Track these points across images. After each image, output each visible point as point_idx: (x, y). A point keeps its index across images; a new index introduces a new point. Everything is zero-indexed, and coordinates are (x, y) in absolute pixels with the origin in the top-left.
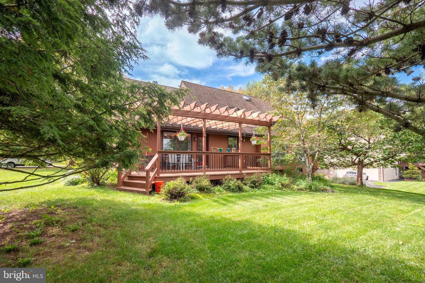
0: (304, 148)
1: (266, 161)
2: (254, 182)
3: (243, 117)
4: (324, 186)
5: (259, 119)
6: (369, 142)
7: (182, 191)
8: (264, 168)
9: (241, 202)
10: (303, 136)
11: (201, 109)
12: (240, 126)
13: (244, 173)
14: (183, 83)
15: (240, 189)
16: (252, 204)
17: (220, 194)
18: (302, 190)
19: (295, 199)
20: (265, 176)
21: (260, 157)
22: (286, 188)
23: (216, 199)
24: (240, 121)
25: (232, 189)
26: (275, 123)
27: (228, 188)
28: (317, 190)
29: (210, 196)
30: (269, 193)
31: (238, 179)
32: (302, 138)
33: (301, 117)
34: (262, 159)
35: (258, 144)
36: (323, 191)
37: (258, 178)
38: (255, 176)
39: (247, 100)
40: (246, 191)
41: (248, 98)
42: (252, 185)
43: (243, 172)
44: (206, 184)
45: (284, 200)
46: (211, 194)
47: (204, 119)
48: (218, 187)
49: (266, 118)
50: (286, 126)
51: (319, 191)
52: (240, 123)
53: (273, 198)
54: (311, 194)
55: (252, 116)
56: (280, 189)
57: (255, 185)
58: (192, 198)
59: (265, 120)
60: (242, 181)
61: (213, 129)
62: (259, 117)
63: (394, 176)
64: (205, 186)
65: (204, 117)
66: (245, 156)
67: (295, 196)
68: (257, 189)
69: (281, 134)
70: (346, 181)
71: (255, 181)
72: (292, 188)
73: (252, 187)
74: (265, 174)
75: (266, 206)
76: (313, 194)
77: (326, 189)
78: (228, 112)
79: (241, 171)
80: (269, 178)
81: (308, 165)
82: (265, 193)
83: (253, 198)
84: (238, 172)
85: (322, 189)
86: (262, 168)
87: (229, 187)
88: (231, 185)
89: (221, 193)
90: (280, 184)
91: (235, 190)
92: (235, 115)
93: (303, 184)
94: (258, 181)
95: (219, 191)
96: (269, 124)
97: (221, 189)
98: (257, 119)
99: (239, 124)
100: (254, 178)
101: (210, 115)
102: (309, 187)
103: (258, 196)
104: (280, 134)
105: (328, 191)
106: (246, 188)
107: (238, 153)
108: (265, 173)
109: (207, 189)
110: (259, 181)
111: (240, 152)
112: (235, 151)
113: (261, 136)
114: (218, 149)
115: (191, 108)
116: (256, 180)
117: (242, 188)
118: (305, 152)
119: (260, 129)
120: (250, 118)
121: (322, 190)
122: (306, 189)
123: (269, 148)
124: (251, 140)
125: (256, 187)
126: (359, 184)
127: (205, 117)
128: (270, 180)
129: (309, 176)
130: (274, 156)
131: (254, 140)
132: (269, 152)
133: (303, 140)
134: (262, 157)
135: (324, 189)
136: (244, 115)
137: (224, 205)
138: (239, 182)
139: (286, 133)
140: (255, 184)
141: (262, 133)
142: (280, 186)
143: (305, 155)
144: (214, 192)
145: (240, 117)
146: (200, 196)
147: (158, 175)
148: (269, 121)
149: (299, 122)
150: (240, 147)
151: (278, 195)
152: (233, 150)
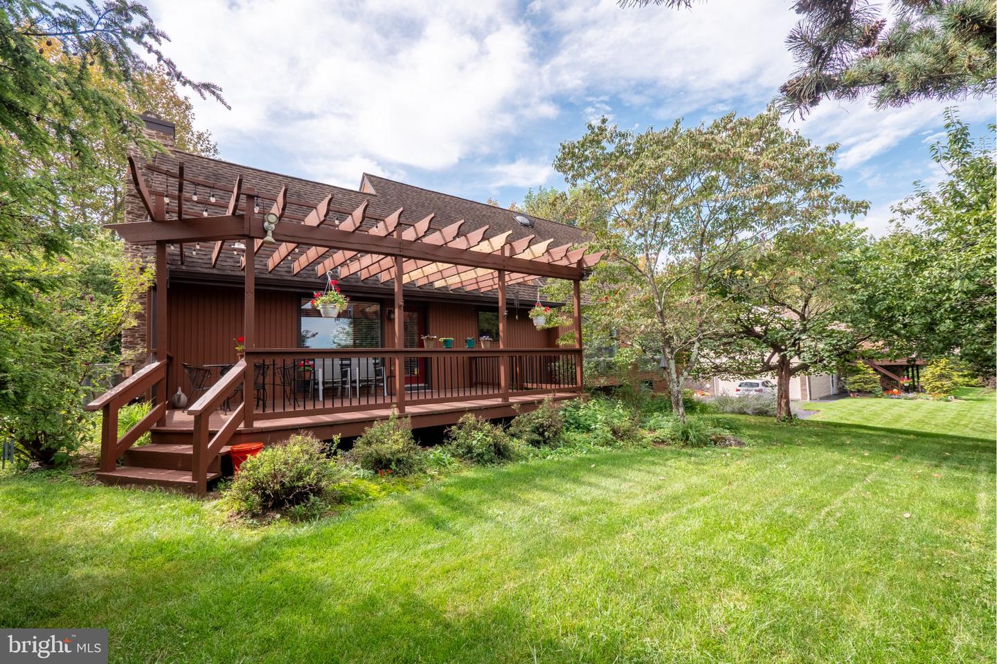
0: (664, 335)
1: (571, 367)
2: (540, 430)
3: (507, 254)
4: (718, 430)
5: (551, 261)
6: (803, 317)
7: (300, 484)
8: (566, 386)
9: (496, 509)
10: (660, 303)
11: (386, 227)
12: (501, 278)
13: (512, 404)
14: (366, 178)
15: (501, 453)
16: (529, 510)
17: (440, 473)
18: (663, 442)
19: (654, 480)
20: (570, 409)
21: (556, 359)
22: (623, 440)
23: (419, 497)
24: (502, 264)
25: (479, 455)
26: (589, 271)
27: (468, 453)
28: (703, 442)
29: (404, 484)
30: (582, 459)
31: (495, 422)
32: (659, 307)
33: (653, 256)
34: (561, 364)
35: (551, 326)
36: (715, 444)
37: (550, 417)
38: (544, 412)
39: (525, 225)
40: (520, 457)
41: (526, 221)
42: (536, 437)
43: (511, 400)
44: (395, 447)
45: (625, 486)
46: (411, 478)
47: (399, 258)
48: (435, 452)
49: (568, 259)
50: (616, 281)
51: (706, 444)
52: (501, 271)
53: (593, 479)
54: (690, 455)
55: (532, 251)
56: (608, 443)
57: (544, 437)
58: (342, 499)
59: (564, 263)
60: (508, 427)
61: (438, 289)
62: (550, 254)
63: (829, 387)
64: (393, 454)
65: (396, 252)
66: (515, 358)
67: (653, 468)
68: (547, 449)
69: (606, 298)
70: (746, 406)
71: (542, 426)
72: (640, 440)
73: (535, 443)
74: (568, 403)
75: (574, 519)
76: (695, 456)
77: (723, 438)
78: (467, 240)
79: (505, 398)
80: (580, 414)
81: (674, 376)
82: (570, 459)
83: (535, 486)
84: (499, 401)
85: (714, 437)
86: (562, 386)
87: (470, 449)
88: (475, 442)
89: (442, 469)
90: (609, 429)
91: (486, 457)
92: (484, 248)
93: (666, 425)
94: (549, 426)
95: (439, 462)
96: (577, 274)
97: (447, 457)
98: (545, 259)
99: (499, 273)
100: (539, 416)
101: (414, 247)
102: (683, 434)
103: (549, 473)
104: (603, 299)
105: (727, 443)
106: (518, 445)
107: (497, 349)
108: (570, 399)
109: (399, 461)
110: (553, 426)
111: (501, 347)
112: (488, 344)
113: (558, 306)
114: (442, 339)
115: (355, 225)
116: (546, 423)
117: (506, 448)
118: (668, 342)
119: (556, 288)
120: (527, 256)
121: (713, 440)
122: (673, 440)
123: (577, 336)
124: (532, 314)
125: (545, 442)
126: (784, 414)
127: (402, 252)
128: (582, 419)
129: (677, 404)
130: (591, 356)
131: (538, 315)
132: (577, 347)
133: (661, 313)
134: (561, 359)
135: (719, 438)
136: (512, 249)
137: (438, 524)
138: (499, 432)
139: (617, 296)
140: (542, 434)
141: (560, 298)
142: (610, 435)
143: (667, 350)
144: (421, 470)
145: (499, 253)
146: (373, 488)
147: (249, 424)
148: (575, 266)
149: (650, 266)
150: (501, 334)
151: (605, 468)
152: (484, 341)
